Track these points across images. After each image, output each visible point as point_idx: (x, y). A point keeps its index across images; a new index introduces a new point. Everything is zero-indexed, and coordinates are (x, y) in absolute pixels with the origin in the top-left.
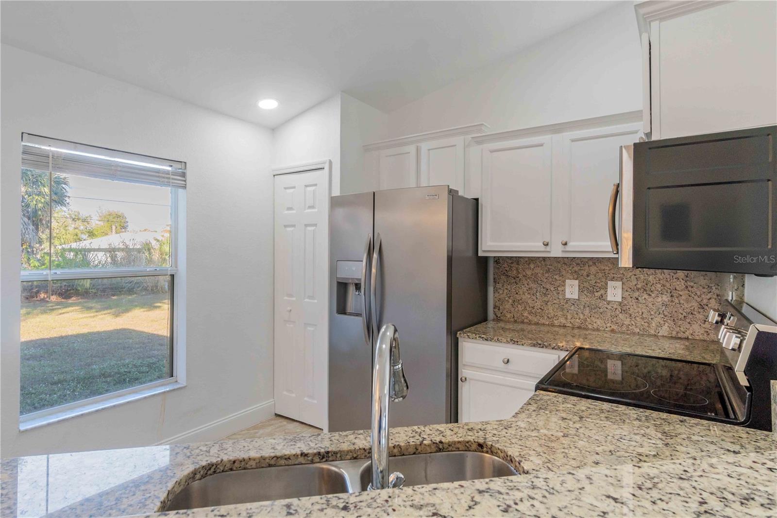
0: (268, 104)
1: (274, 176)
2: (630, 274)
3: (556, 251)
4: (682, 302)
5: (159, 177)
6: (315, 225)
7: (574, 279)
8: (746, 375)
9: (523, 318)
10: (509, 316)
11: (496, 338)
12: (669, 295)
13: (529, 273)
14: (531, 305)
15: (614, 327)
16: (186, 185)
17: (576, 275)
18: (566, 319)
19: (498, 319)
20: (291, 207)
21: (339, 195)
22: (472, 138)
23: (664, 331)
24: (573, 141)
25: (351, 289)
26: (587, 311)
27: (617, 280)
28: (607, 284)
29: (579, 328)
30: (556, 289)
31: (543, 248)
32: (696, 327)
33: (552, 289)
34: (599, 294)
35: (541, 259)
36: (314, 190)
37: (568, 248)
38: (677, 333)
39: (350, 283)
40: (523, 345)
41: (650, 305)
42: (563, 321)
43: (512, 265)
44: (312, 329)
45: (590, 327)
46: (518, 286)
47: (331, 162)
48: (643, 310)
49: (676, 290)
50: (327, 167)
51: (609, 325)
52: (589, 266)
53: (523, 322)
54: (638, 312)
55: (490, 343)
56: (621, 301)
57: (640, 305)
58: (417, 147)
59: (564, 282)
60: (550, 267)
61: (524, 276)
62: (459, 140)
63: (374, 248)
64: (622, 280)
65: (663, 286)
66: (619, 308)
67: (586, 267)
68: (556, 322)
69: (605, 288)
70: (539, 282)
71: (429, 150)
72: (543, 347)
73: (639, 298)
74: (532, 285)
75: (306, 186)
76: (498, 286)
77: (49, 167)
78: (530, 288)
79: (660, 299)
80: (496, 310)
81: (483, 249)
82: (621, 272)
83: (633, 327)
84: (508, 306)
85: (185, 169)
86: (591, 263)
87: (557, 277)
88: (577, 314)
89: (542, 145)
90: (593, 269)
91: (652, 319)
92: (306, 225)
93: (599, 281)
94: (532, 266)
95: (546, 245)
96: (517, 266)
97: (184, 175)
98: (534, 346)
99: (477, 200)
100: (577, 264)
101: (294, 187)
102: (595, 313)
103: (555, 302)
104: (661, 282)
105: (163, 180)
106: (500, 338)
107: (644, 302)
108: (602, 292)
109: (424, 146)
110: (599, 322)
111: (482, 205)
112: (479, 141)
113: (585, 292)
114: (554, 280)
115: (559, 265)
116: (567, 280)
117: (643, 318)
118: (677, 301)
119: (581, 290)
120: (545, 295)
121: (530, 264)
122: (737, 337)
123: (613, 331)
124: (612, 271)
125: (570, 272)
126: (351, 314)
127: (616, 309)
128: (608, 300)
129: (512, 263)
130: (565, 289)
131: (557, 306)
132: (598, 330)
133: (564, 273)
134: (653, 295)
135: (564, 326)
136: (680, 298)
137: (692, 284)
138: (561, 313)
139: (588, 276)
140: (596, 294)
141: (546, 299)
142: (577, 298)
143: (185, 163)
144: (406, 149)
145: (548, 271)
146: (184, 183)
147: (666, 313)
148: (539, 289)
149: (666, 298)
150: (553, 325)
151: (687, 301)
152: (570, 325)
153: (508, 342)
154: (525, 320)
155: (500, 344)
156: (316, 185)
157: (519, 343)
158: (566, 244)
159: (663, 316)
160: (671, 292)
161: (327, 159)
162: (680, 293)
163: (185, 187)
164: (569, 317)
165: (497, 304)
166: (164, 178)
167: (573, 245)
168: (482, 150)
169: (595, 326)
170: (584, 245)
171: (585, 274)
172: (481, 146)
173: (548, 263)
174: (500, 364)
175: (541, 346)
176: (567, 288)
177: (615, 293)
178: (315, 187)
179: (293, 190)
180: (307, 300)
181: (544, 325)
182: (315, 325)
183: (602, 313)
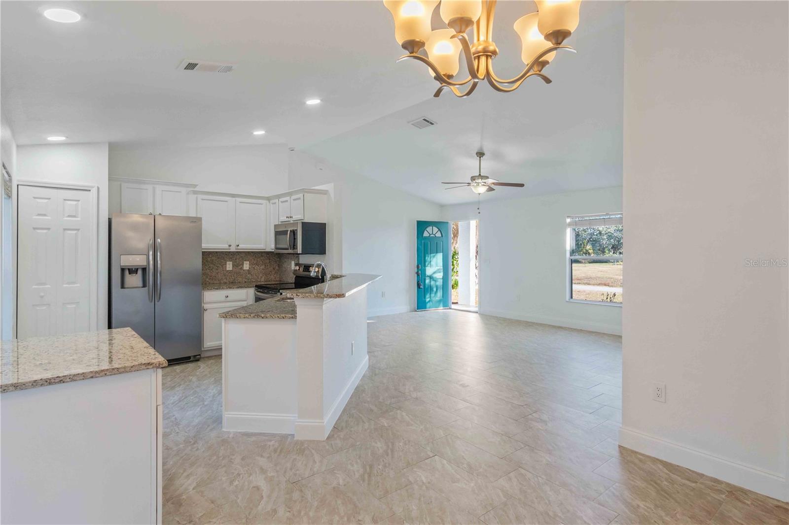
2: (252, 258)
3: (233, 249)
6: (78, 230)
11: (222, 287)
13: (209, 259)
14: (210, 275)
15: (246, 280)
16: (11, 195)
17: (231, 260)
20: (43, 213)
22: (191, 190)
23: (263, 279)
25: (127, 272)
26: (235, 275)
27: (247, 261)
28: (243, 263)
29: (232, 283)
30: (222, 266)
31: (228, 248)
32: (272, 276)
33: (220, 266)
34: (240, 267)
36: (76, 204)
37: (239, 248)
38: (267, 279)
41: (258, 270)
42: (225, 281)
45: (237, 282)
47: (98, 188)
50: (93, 190)
51: (244, 280)
54: (255, 273)
55: (217, 290)
56: (248, 269)
57: (255, 270)
58: (154, 187)
59: (226, 263)
60: (219, 256)
62: (184, 190)
64: (249, 260)
65: (263, 262)
67: (235, 256)
68: (222, 282)
69: (243, 264)
70: (214, 263)
71: (162, 190)
73: (255, 268)
75: (65, 200)
78: (209, 267)
79: (261, 267)
82: (248, 257)
83: (253, 279)
86: (237, 254)
87: (223, 261)
88: (231, 277)
89: (226, 201)
90: (238, 257)
91: (259, 275)
92: (65, 229)
93: (240, 262)
94: (211, 256)
98: (238, 288)
100: (231, 255)
101: (48, 199)
102: (238, 275)
103: (222, 272)
108: (241, 266)
109: (159, 188)
110: (240, 279)
112: (195, 193)
113: (235, 267)
114: (221, 262)
115: (223, 256)
117: (256, 276)
118: (267, 268)
119: (233, 266)
120: (217, 269)
123: (245, 282)
124: (245, 257)
125: (228, 258)
126: (128, 288)
127: (247, 273)
128: (244, 269)
130: (226, 266)
131: (223, 274)
133: (226, 259)
134: (259, 266)
135: (226, 283)
137: (271, 261)
138: (224, 277)
139: (236, 259)
141: (217, 271)
142: (231, 269)
144: (145, 186)
145: (218, 258)
147: (263, 272)
148: (214, 267)
149: (263, 267)
150: (220, 283)
151: (270, 267)
152: (229, 282)
153: (227, 288)
155: (224, 290)
159: (262, 274)
161: (94, 184)
164: (228, 278)
167: (241, 246)
168: (197, 197)
169: (239, 281)
170: (245, 246)
171: (234, 258)
172: (196, 196)
173: (218, 254)
174: (223, 298)
175: (241, 287)
176: (228, 266)
177: (246, 266)
178: (77, 202)
179: (46, 200)
180: (65, 285)
181: (216, 284)
182: (78, 303)
183: (241, 275)
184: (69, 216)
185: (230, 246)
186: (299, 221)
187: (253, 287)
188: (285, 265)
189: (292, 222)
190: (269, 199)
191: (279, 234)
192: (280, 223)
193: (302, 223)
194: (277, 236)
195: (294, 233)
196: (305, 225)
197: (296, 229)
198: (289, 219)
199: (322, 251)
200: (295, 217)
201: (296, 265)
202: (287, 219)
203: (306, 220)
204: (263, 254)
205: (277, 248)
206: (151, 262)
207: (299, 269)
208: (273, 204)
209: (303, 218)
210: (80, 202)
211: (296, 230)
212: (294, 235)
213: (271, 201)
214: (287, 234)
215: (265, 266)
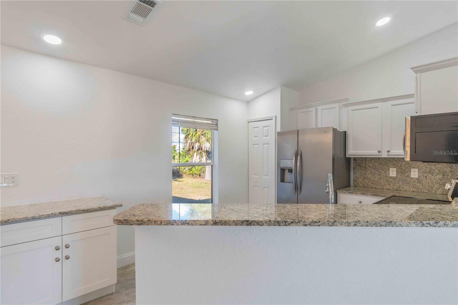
0: (249, 93)
1: (248, 122)
2: (423, 165)
3: (384, 155)
4: (449, 178)
5: (209, 126)
6: (268, 144)
7: (394, 168)
8: (452, 198)
9: (368, 185)
10: (361, 184)
11: (355, 192)
12: (442, 175)
13: (371, 165)
14: (372, 180)
15: (414, 190)
17: (395, 166)
18: (390, 186)
19: (355, 186)
20: (257, 136)
21: (280, 131)
22: (343, 104)
24: (393, 105)
25: (287, 172)
26: (400, 183)
27: (416, 168)
28: (411, 170)
29: (396, 190)
30: (385, 172)
31: (378, 154)
33: (383, 172)
34: (407, 174)
35: (377, 158)
36: (268, 129)
37: (390, 153)
39: (286, 169)
40: (368, 195)
41: (433, 179)
42: (388, 187)
43: (363, 161)
44: (267, 189)
45: (402, 189)
46: (366, 171)
47: (276, 117)
48: (429, 182)
49: (446, 172)
50: (274, 118)
51: (411, 189)
52: (401, 162)
53: (368, 187)
54: (427, 183)
55: (352, 194)
56: (417, 177)
57: (427, 180)
58: (316, 108)
59: (389, 169)
60: (382, 162)
61: (369, 166)
62: (336, 105)
63: (298, 154)
64: (418, 168)
65: (439, 170)
66: (417, 181)
67: (400, 162)
68: (385, 188)
70: (376, 169)
71: (322, 110)
72: (377, 196)
73: (427, 176)
74: (372, 170)
75: (264, 127)
76: (355, 171)
77: (179, 125)
78: (372, 172)
79: (437, 177)
80: (355, 182)
81: (348, 154)
82: (418, 164)
83: (424, 190)
84: (360, 180)
85: (218, 122)
86: (402, 160)
87: (385, 167)
88: (395, 184)
89: (377, 107)
90: (404, 163)
91: (433, 186)
92: (264, 144)
93: (406, 168)
94: (373, 162)
95: (380, 152)
96: (365, 162)
97: (217, 125)
98: (373, 195)
99: (345, 132)
100: (395, 161)
101: (258, 127)
102: (404, 183)
103: (384, 178)
104: (438, 169)
105: (210, 127)
106: (357, 192)
107: (430, 178)
108: (408, 173)
109: (320, 108)
110: (406, 187)
111: (348, 134)
112: (346, 106)
113: (400, 174)
114: (384, 168)
115: (386, 161)
116: (390, 168)
117: (429, 186)
118: (446, 177)
119: (397, 173)
120: (379, 175)
121: (372, 160)
122: (450, 185)
123: (414, 191)
124: (413, 164)
125: (392, 164)
126: (286, 182)
127: (415, 181)
128: (411, 177)
129: (363, 160)
130: (389, 172)
131: (385, 180)
132: (406, 191)
133: (389, 165)
134: (434, 175)
135: (389, 189)
136: (448, 176)
137: (454, 170)
138: (387, 183)
139: (401, 166)
140: (405, 175)
141: (379, 177)
142: (396, 176)
143: (218, 120)
144: (311, 109)
145: (381, 164)
146: (217, 128)
147: (441, 183)
148: (376, 172)
149: (440, 176)
150: (383, 189)
152: (392, 189)
153: (361, 194)
154: (369, 187)
155: (357, 195)
156: (268, 126)
157: (366, 194)
158: (389, 152)
159: (439, 185)
160: (443, 174)
161: (274, 115)
162: (448, 174)
163: (217, 130)
164: (391, 185)
165: (355, 179)
166: (211, 126)
167: (392, 152)
169: (405, 189)
171: (400, 165)
172: (348, 108)
173: (381, 160)
176: (391, 172)
177: (415, 174)
179: (257, 128)
180: (264, 177)
181: (379, 188)
182: (268, 188)
183: (408, 183)
184: (265, 136)
187: (382, 196)
193: (411, 117)
206: (293, 165)
215: (444, 175)
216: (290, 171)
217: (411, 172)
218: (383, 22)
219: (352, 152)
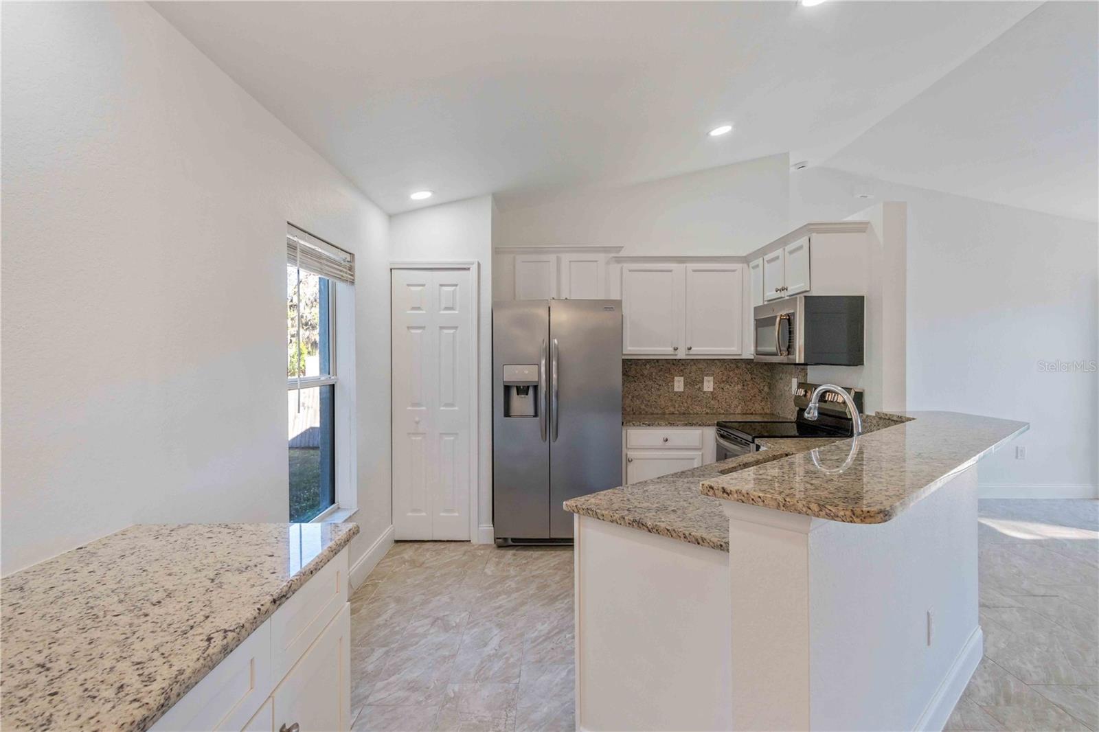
2: (719, 371)
3: (681, 355)
4: (749, 389)
6: (456, 328)
7: (680, 376)
9: (641, 410)
11: (657, 423)
13: (646, 372)
14: (647, 399)
15: (708, 411)
16: (353, 280)
17: (681, 373)
18: (675, 408)
20: (419, 306)
22: (613, 257)
23: (739, 410)
24: (694, 271)
25: (514, 392)
26: (689, 401)
27: (710, 376)
28: (703, 379)
29: (684, 414)
30: (667, 384)
31: (669, 352)
33: (664, 385)
34: (698, 386)
36: (453, 291)
37: (691, 352)
38: (747, 410)
39: (515, 386)
40: (677, 426)
41: (731, 392)
42: (672, 409)
44: (452, 438)
45: (691, 412)
47: (479, 264)
48: (726, 397)
50: (474, 268)
51: (704, 409)
52: (691, 366)
53: (640, 414)
54: (723, 398)
55: (651, 427)
56: (712, 390)
57: (724, 393)
58: (557, 257)
59: (674, 378)
60: (662, 367)
61: (641, 375)
62: (601, 257)
64: (713, 375)
65: (739, 378)
66: (711, 396)
67: (689, 367)
68: (668, 411)
69: (702, 382)
70: (654, 380)
71: (570, 262)
73: (724, 388)
74: (647, 383)
75: (441, 285)
77: (296, 261)
78: (646, 385)
79: (736, 388)
82: (712, 370)
83: (720, 409)
85: (354, 262)
86: (692, 363)
87: (667, 375)
88: (682, 403)
89: (671, 271)
90: (694, 368)
91: (732, 402)
92: (441, 328)
93: (698, 377)
94: (648, 366)
97: (353, 269)
98: (686, 425)
100: (683, 364)
101: (423, 285)
102: (695, 401)
103: (666, 395)
104: (737, 376)
106: (660, 423)
107: (727, 390)
108: (700, 385)
109: (566, 258)
110: (697, 408)
112: (619, 260)
113: (688, 386)
114: (665, 377)
115: (669, 366)
117: (726, 402)
118: (746, 388)
119: (685, 385)
120: (658, 390)
121: (646, 364)
123: (707, 413)
124: (707, 369)
125: (677, 370)
126: (514, 416)
127: (709, 397)
128: (704, 390)
129: (631, 365)
130: (673, 385)
131: (668, 398)
132: (697, 414)
133: (673, 371)
134: (733, 385)
135: (673, 414)
136: (748, 386)
137: (754, 376)
138: (671, 403)
139: (690, 373)
140: (696, 387)
141: (659, 393)
142: (683, 391)
143: (353, 255)
144: (544, 257)
145: (661, 370)
146: (353, 278)
147: (740, 397)
148: (653, 385)
149: (740, 387)
150: (664, 414)
151: (752, 388)
152: (677, 412)
153: (666, 425)
154: (643, 412)
155: (660, 427)
156: (456, 285)
157: (674, 425)
158: (690, 349)
159: (739, 400)
160: (743, 383)
161: (473, 260)
163: (352, 283)
164: (677, 406)
166: (343, 272)
167: (695, 350)
168: (622, 269)
169: (695, 411)
170: (704, 349)
171: (688, 372)
172: (620, 265)
173: (661, 364)
174: (660, 443)
175: (691, 425)
176: (676, 384)
177: (709, 385)
178: (454, 288)
179: (421, 288)
180: (442, 408)
181: (657, 414)
182: (457, 434)
183: (699, 401)
184: (446, 309)
185: (676, 349)
186: (798, 296)
187: (714, 425)
188: (781, 385)
189: (788, 298)
190: (746, 260)
191: (762, 323)
192: (766, 303)
193: (805, 297)
194: (759, 329)
195: (789, 321)
196: (812, 303)
197: (792, 311)
198: (782, 294)
199: (855, 357)
200: (793, 288)
201: (800, 385)
202: (779, 294)
203: (814, 293)
204: (739, 365)
205: (758, 353)
206: (544, 376)
207: (805, 396)
208: (753, 268)
209: (808, 289)
210: (458, 287)
211: (793, 314)
212: (790, 324)
213: (752, 264)
214: (774, 324)
215: (743, 385)
216: (523, 390)
217: (703, 382)
218: (722, 131)
219: (629, 348)
